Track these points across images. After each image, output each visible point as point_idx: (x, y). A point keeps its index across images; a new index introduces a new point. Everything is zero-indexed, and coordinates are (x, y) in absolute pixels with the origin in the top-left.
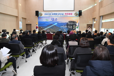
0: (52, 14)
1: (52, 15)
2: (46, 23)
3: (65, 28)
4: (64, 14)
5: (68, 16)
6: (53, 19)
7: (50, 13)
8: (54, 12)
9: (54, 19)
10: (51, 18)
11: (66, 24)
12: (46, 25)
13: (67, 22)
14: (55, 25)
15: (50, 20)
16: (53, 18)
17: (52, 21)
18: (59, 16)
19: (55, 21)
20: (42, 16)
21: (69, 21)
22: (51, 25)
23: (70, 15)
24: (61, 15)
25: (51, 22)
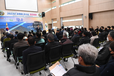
0: (16, 14)
1: (16, 15)
2: (11, 24)
3: (31, 28)
4: (29, 14)
5: (33, 16)
6: (18, 19)
7: (14, 12)
8: (18, 12)
9: (19, 19)
10: (16, 18)
11: (32, 24)
12: (11, 27)
15: (14, 20)
16: (18, 18)
17: (17, 21)
18: (25, 16)
19: (21, 21)
20: (4, 16)
21: (34, 21)
22: (17, 25)
23: (35, 16)
24: (27, 15)
25: (16, 23)
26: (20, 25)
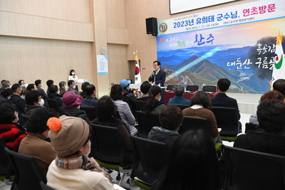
0: (195, 21)
1: (195, 24)
2: (179, 54)
3: (243, 70)
4: (240, 14)
5: (258, 17)
6: (199, 39)
7: (189, 17)
8: (201, 15)
9: (202, 38)
10: (194, 34)
11: (247, 52)
12: (179, 62)
13: (253, 45)
14: (206, 61)
15: (189, 43)
16: (198, 33)
17: (197, 45)
18: (221, 23)
19: (206, 44)
20: (166, 33)
22: (195, 58)
24: (230, 19)
25: (193, 51)
26: (204, 57)
